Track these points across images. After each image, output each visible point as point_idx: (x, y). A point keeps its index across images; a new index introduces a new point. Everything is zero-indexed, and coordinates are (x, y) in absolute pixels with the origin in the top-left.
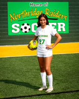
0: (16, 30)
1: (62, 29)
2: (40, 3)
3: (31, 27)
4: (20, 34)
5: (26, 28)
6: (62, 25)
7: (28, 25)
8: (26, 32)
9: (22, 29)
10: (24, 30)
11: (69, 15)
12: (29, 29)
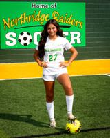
0: (11, 42)
1: (76, 40)
2: (45, 4)
3: (33, 37)
4: (17, 47)
5: (25, 39)
6: (76, 35)
7: (29, 34)
8: (26, 44)
9: (20, 41)
10: (23, 42)
11: (87, 21)
12: (31, 41)
